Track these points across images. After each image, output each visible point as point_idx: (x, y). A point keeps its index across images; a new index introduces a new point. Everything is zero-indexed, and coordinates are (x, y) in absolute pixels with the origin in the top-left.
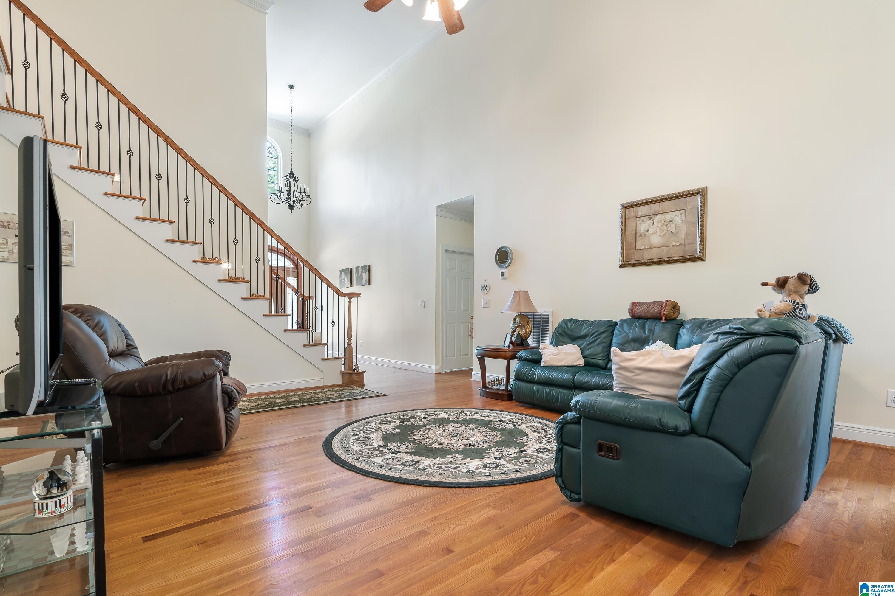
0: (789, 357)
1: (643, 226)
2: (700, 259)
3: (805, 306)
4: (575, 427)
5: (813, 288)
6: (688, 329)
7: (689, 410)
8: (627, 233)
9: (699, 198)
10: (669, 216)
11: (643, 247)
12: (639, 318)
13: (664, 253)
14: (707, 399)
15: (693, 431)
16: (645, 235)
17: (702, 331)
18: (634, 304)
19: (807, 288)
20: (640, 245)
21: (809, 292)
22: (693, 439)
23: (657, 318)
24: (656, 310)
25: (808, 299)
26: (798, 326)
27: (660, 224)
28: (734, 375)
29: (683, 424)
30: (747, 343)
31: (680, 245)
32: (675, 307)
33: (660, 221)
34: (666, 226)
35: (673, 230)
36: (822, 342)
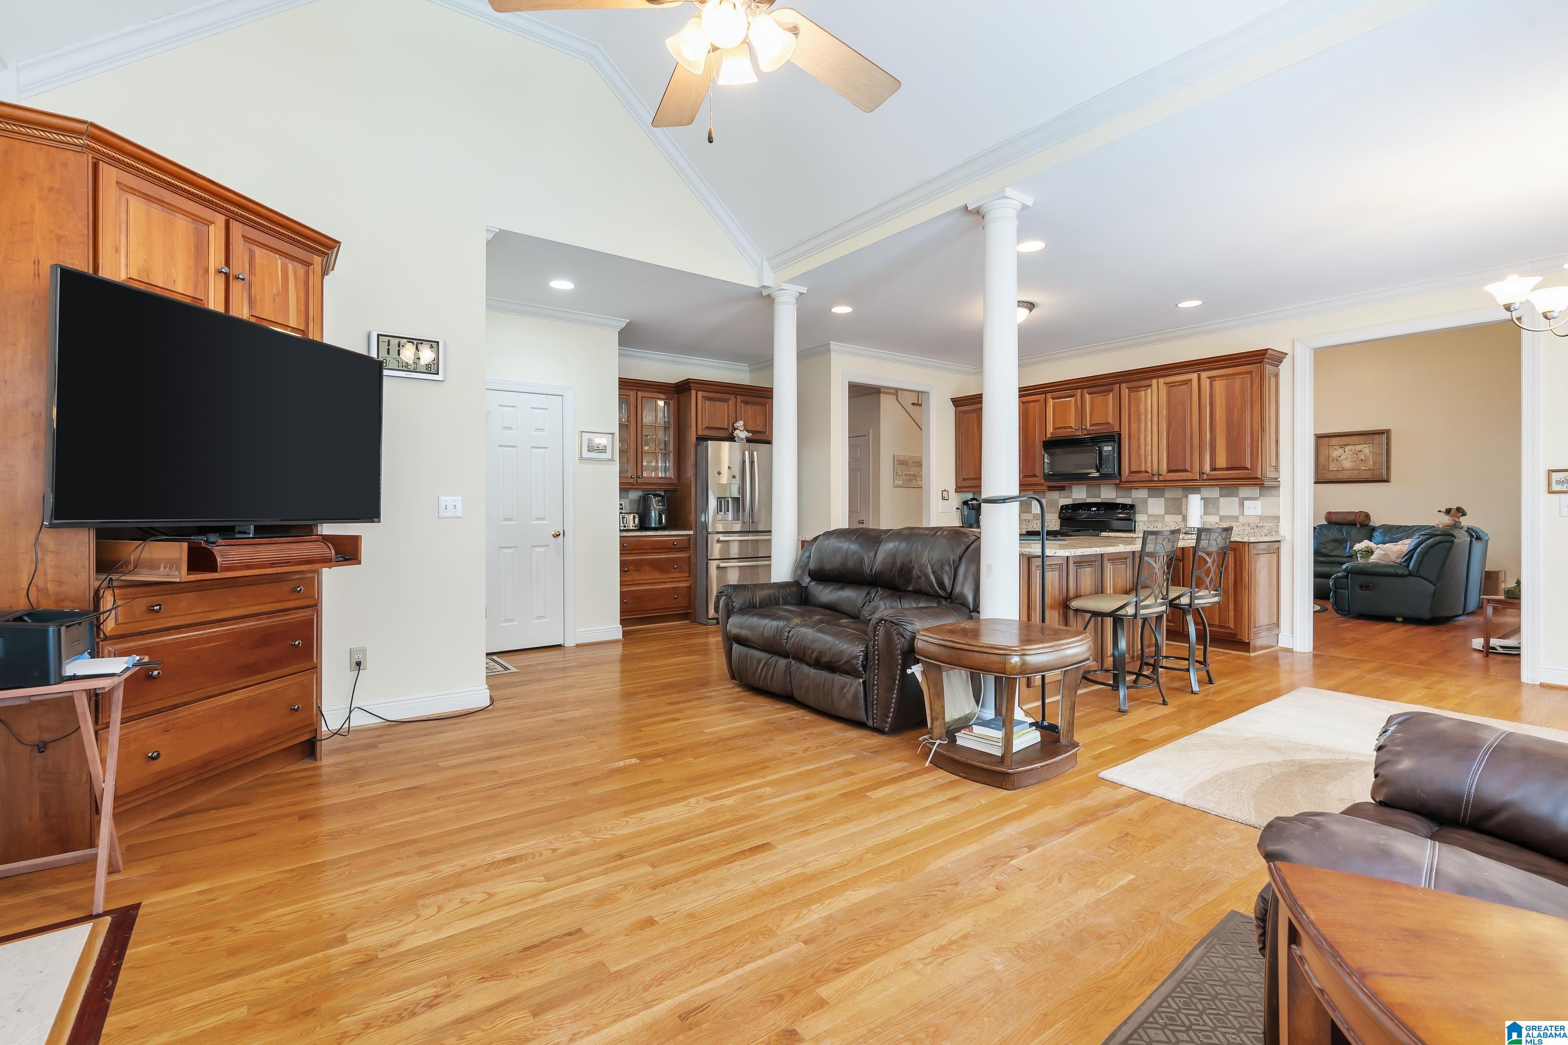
0: (1450, 543)
1: (1336, 453)
2: (1387, 481)
3: (1460, 522)
4: (1345, 580)
5: (1464, 514)
6: (1381, 533)
7: (1408, 566)
8: (1321, 458)
9: (1385, 436)
10: (1359, 448)
11: (1335, 469)
12: (1336, 524)
13: (1354, 475)
14: (1416, 562)
15: (1410, 574)
16: (1337, 460)
17: (1392, 534)
18: (1330, 513)
19: (1461, 514)
20: (1333, 467)
21: (1462, 516)
22: (1410, 578)
23: (1352, 524)
24: (1351, 518)
25: (1462, 519)
26: (1455, 532)
27: (1350, 453)
28: (1428, 551)
29: (1406, 572)
30: (1433, 539)
31: (1369, 469)
32: (1367, 516)
33: (1351, 451)
34: (1357, 454)
35: (1363, 458)
36: (1469, 539)
